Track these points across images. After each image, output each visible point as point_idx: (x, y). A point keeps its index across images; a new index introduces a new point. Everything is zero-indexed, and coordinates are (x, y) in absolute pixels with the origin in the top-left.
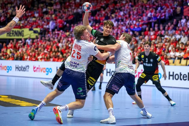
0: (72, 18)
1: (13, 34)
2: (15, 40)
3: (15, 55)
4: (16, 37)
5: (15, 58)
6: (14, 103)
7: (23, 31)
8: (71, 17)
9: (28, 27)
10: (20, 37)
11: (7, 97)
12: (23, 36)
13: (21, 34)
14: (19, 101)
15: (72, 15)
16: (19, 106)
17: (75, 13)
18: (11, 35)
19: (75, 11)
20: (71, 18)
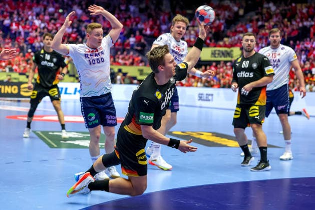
0: (297, 34)
1: (219, 54)
2: (222, 63)
3: (222, 82)
4: (223, 59)
5: (222, 85)
6: (219, 142)
7: (232, 51)
8: (294, 32)
9: (238, 46)
10: (229, 59)
11: (211, 134)
12: (232, 57)
13: (229, 54)
14: (226, 140)
15: (297, 30)
16: (226, 146)
17: (301, 28)
18: (217, 55)
19: (301, 25)
20: (295, 34)
